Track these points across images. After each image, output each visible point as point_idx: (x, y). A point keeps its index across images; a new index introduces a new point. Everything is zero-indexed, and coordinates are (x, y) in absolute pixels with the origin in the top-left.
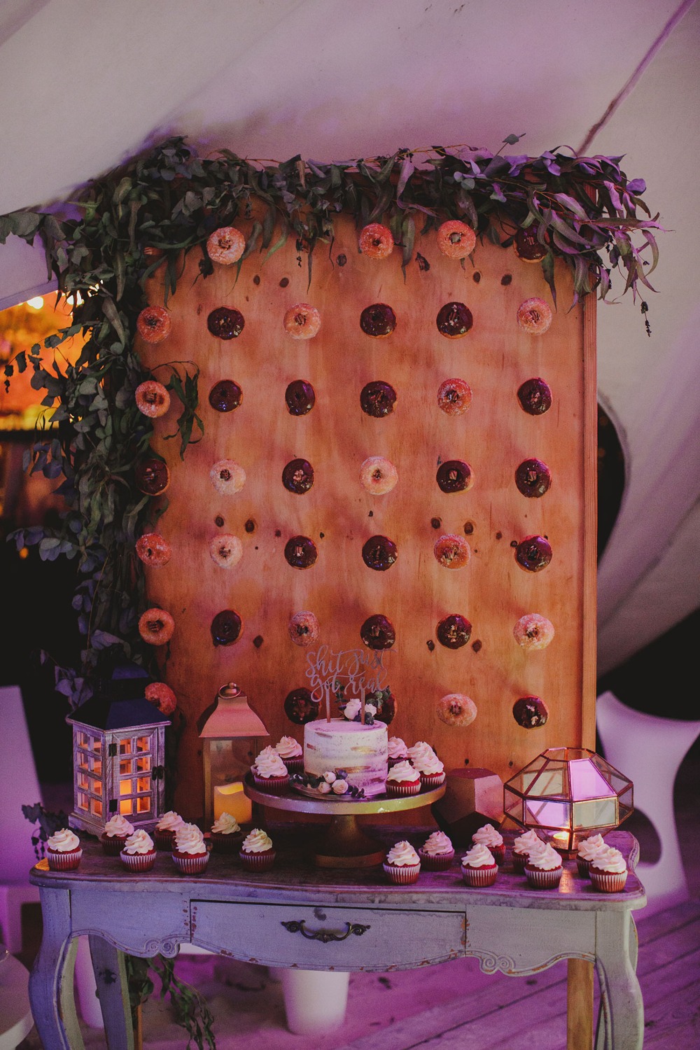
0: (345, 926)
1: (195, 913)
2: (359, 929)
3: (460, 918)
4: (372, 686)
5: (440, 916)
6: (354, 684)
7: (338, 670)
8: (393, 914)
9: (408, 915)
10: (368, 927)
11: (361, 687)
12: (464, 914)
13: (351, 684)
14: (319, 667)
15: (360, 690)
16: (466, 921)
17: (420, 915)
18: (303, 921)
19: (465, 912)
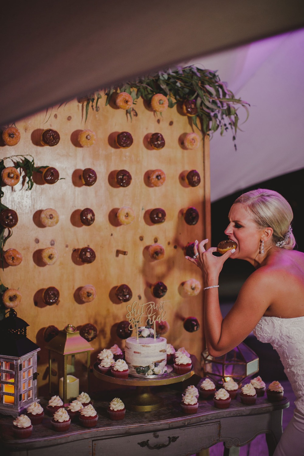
0: (168, 439)
1: (95, 447)
2: (174, 439)
3: (217, 424)
4: (160, 319)
5: (209, 425)
6: (150, 319)
7: (142, 313)
8: (189, 429)
9: (195, 427)
10: (178, 437)
11: (153, 321)
12: (219, 422)
13: (149, 320)
14: (133, 313)
15: (153, 322)
16: (220, 425)
17: (200, 426)
18: (148, 440)
19: (220, 421)
